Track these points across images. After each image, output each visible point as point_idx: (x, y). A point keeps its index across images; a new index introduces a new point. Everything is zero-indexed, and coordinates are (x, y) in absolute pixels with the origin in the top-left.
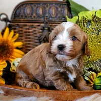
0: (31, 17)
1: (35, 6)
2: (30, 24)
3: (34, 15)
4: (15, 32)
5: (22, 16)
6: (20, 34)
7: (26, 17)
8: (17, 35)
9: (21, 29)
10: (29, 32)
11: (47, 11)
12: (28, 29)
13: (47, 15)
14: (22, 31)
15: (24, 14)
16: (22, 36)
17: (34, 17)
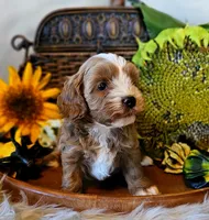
0: (71, 40)
1: (77, 18)
2: (70, 54)
3: (77, 36)
4: (43, 70)
5: (54, 39)
6: (52, 73)
7: (62, 40)
8: (49, 75)
9: (53, 64)
10: (70, 69)
11: (102, 29)
12: (68, 63)
13: (101, 35)
14: (56, 67)
15: (58, 35)
16: (56, 78)
17: (78, 40)
